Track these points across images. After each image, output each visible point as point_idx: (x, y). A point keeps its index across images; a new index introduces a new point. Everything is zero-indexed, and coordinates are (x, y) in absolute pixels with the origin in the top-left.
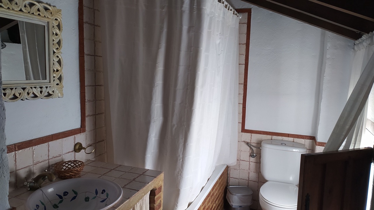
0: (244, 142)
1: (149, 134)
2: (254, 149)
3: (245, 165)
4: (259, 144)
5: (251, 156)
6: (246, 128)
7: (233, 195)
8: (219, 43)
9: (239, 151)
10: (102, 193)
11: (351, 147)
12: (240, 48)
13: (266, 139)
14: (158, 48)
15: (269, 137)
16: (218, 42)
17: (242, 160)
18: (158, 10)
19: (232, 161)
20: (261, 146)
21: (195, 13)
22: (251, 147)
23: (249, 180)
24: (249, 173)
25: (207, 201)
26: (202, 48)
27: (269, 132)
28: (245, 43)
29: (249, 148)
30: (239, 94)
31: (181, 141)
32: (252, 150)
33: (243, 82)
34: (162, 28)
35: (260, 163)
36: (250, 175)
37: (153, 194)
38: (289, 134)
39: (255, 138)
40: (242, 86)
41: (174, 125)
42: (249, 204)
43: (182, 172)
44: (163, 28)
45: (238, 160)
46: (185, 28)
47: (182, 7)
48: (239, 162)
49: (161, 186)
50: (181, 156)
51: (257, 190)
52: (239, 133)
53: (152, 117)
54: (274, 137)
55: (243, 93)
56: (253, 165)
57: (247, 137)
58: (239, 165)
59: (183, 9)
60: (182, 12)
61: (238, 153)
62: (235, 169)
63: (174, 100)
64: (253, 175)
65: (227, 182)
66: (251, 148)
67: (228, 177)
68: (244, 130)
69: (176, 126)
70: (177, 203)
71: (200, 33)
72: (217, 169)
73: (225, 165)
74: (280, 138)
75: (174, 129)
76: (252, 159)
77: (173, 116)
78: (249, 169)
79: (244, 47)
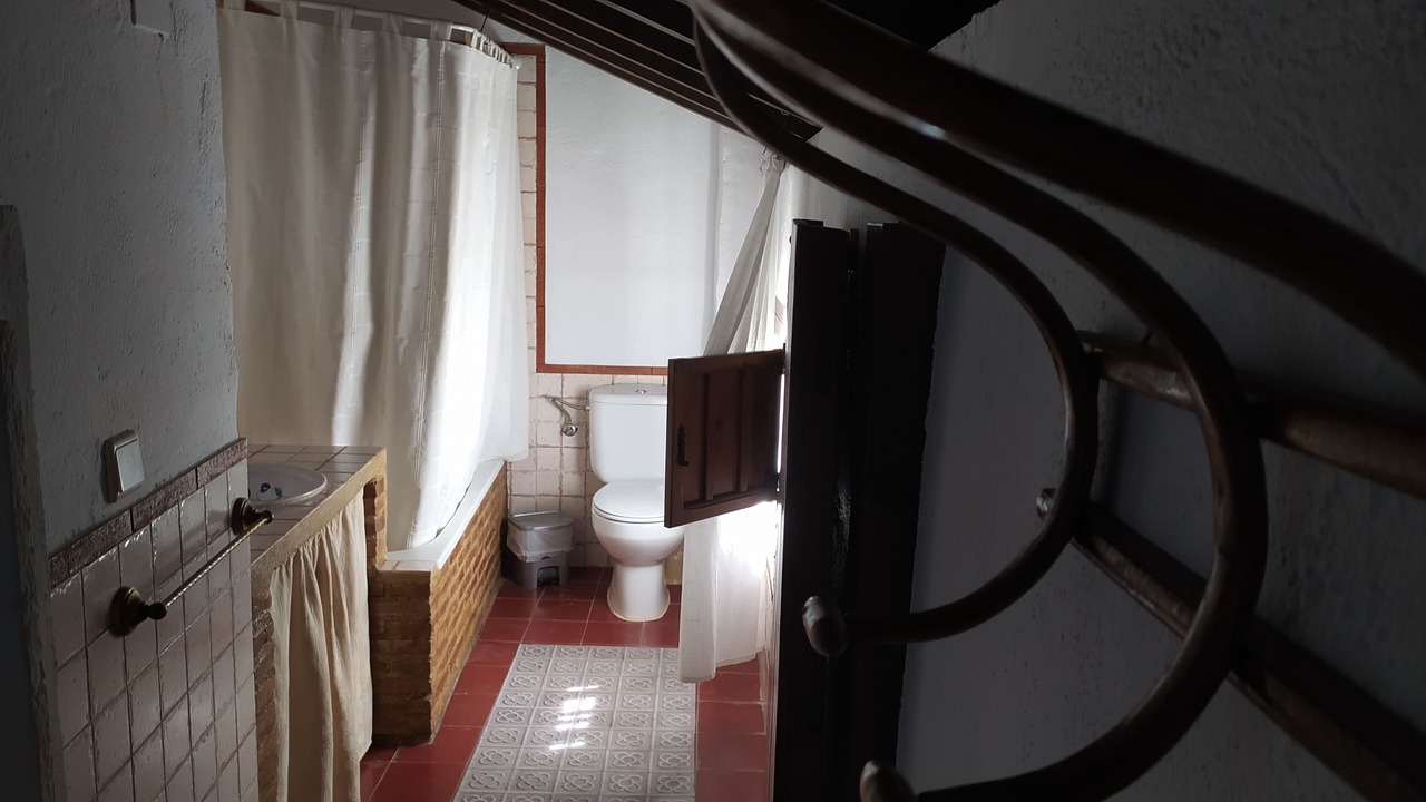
0: (546, 397)
1: (341, 365)
2: (571, 412)
3: (549, 459)
4: (584, 400)
5: (565, 431)
6: (548, 361)
7: (525, 530)
8: (488, 147)
9: (534, 422)
10: (262, 491)
11: (749, 349)
12: (521, 147)
13: (601, 383)
14: (357, 160)
15: (607, 378)
16: (485, 144)
17: (543, 446)
18: (350, 70)
19: (518, 451)
20: (588, 404)
21: (442, 83)
22: (564, 406)
23: (561, 495)
24: (561, 476)
25: (473, 531)
26: (459, 163)
27: (607, 367)
28: (535, 135)
29: (558, 412)
30: (526, 271)
31: (421, 378)
32: (567, 414)
33: (533, 238)
34: (362, 115)
35: (588, 447)
36: (564, 484)
37: (370, 492)
38: (652, 368)
39: (574, 383)
40: (533, 250)
41: (402, 340)
42: (567, 549)
43: (424, 448)
44: (366, 113)
45: (530, 447)
46: (420, 115)
47: (411, 69)
48: (535, 452)
49: (383, 479)
50: (421, 411)
51: (584, 517)
52: (531, 374)
53: (347, 323)
54: (620, 378)
55: (535, 268)
56: (570, 455)
57: (551, 383)
58: (536, 459)
59: (414, 73)
60: (411, 82)
61: (531, 429)
62: (524, 472)
63: (400, 281)
64: (571, 482)
65: (506, 510)
66: (562, 410)
67: (507, 495)
68: (542, 367)
69: (406, 341)
70: (415, 523)
71: (456, 129)
72: (480, 471)
73: (498, 460)
74: (633, 378)
75: (401, 349)
76: (569, 440)
77: (397, 318)
78: (561, 467)
79: (533, 145)
